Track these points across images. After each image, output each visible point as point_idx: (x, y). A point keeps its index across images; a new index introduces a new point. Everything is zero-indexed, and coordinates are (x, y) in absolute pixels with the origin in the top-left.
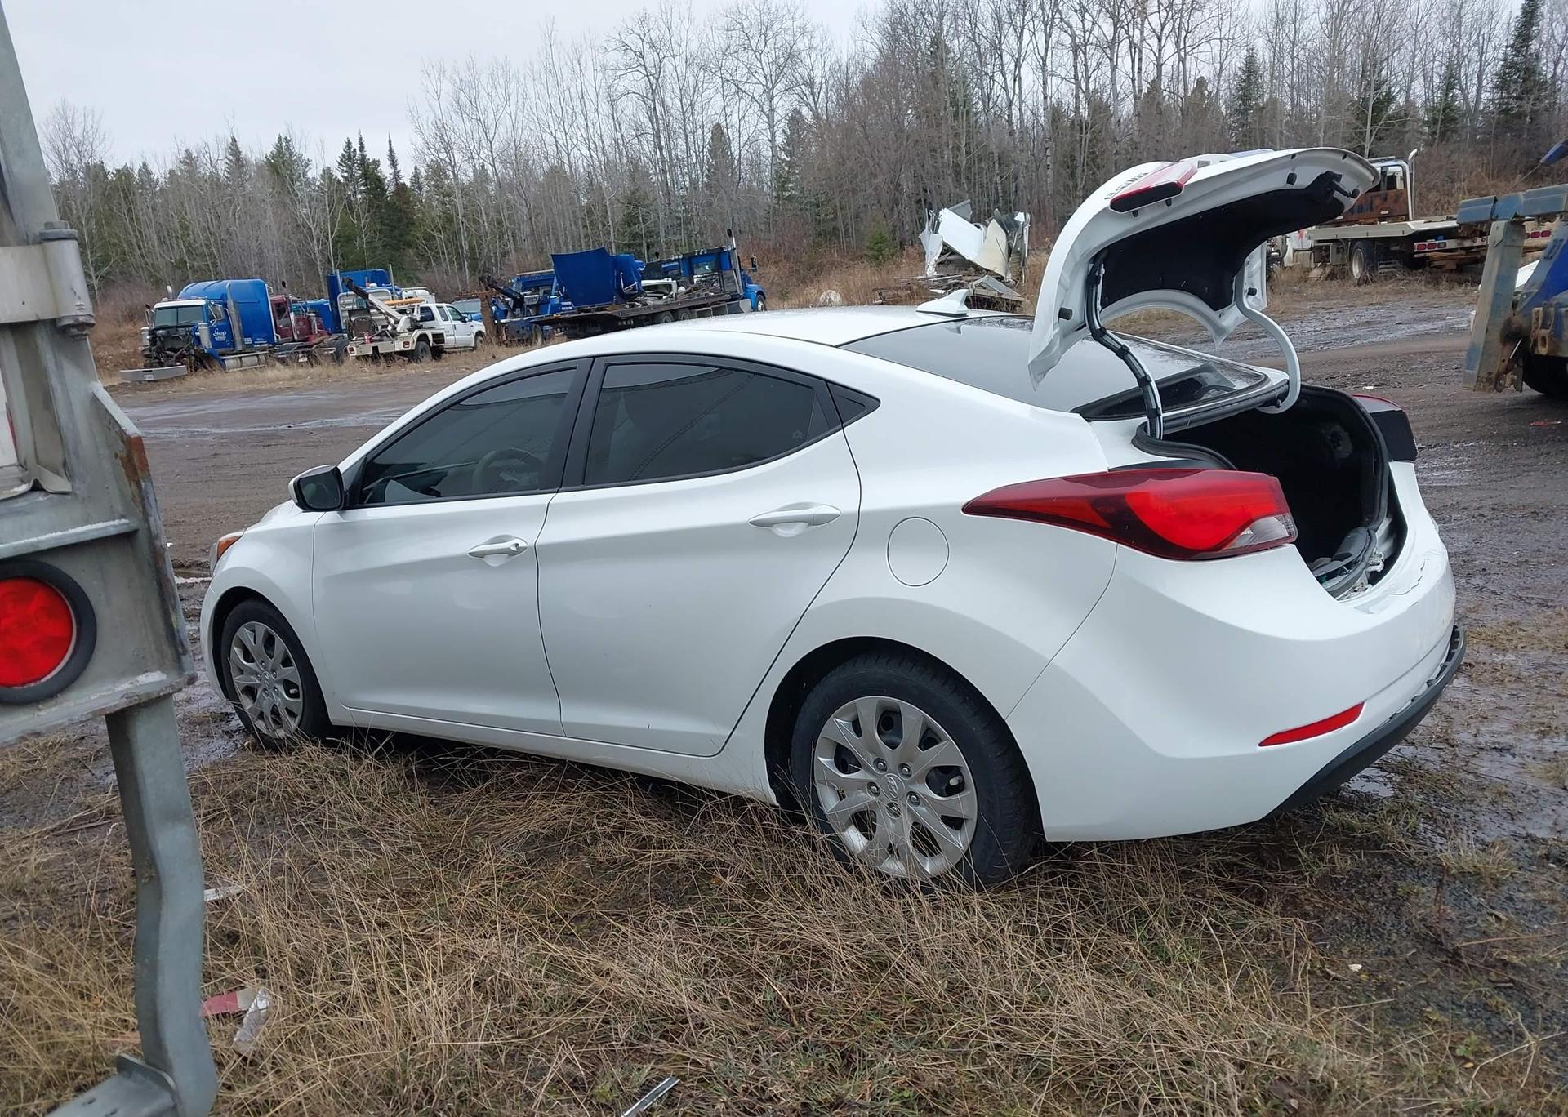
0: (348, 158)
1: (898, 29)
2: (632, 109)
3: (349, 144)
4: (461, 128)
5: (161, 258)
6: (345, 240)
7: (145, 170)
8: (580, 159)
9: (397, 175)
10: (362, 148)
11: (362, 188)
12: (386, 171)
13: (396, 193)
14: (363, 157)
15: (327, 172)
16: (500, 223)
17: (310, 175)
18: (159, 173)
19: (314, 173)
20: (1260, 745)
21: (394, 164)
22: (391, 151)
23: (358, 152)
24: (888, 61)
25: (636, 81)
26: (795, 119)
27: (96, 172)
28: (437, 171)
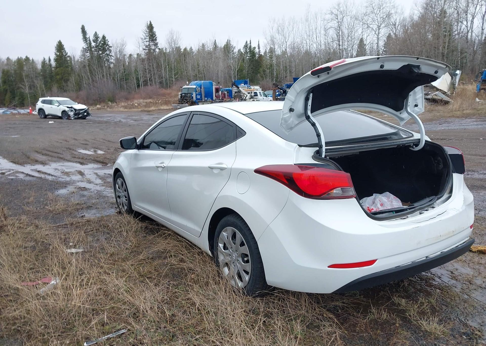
0: (246, 46)
1: (428, 7)
2: (332, 33)
3: (247, 42)
4: (278, 38)
5: (191, 73)
6: (240, 70)
7: (191, 49)
8: (314, 48)
9: (259, 51)
10: (250, 43)
11: (249, 55)
12: (257, 50)
13: (259, 57)
14: (250, 46)
15: (239, 51)
16: (286, 67)
17: (235, 51)
18: (195, 49)
19: (236, 50)
20: (328, 267)
21: (259, 48)
22: (259, 44)
23: (249, 44)
24: (423, 18)
25: (334, 24)
26: (389, 37)
27: (178, 49)
28: (272, 51)
